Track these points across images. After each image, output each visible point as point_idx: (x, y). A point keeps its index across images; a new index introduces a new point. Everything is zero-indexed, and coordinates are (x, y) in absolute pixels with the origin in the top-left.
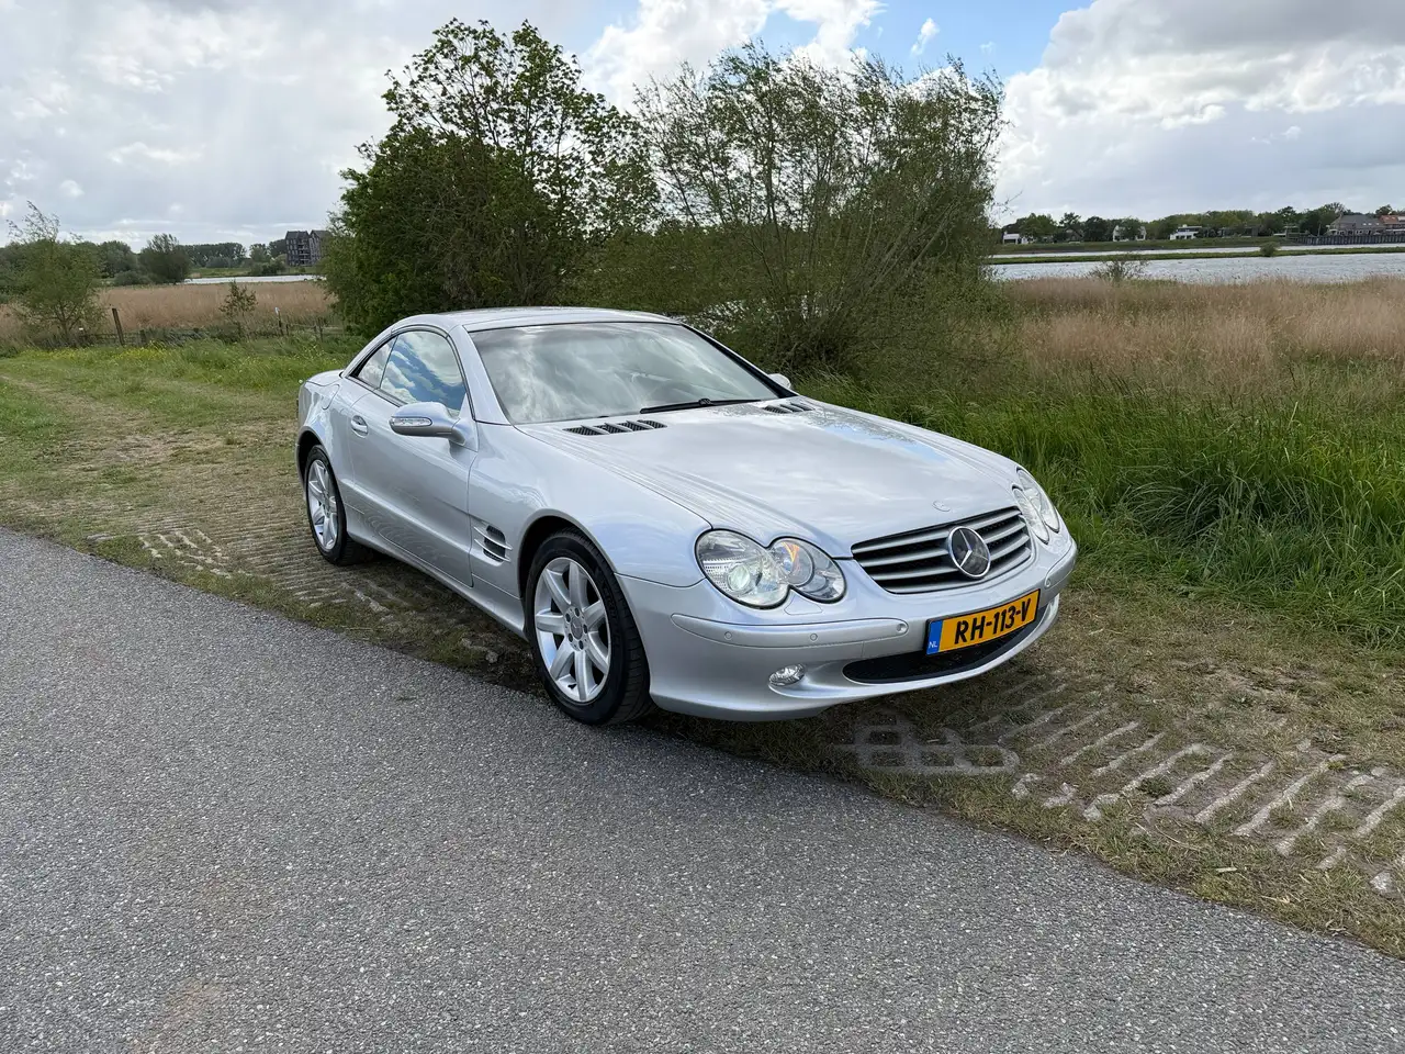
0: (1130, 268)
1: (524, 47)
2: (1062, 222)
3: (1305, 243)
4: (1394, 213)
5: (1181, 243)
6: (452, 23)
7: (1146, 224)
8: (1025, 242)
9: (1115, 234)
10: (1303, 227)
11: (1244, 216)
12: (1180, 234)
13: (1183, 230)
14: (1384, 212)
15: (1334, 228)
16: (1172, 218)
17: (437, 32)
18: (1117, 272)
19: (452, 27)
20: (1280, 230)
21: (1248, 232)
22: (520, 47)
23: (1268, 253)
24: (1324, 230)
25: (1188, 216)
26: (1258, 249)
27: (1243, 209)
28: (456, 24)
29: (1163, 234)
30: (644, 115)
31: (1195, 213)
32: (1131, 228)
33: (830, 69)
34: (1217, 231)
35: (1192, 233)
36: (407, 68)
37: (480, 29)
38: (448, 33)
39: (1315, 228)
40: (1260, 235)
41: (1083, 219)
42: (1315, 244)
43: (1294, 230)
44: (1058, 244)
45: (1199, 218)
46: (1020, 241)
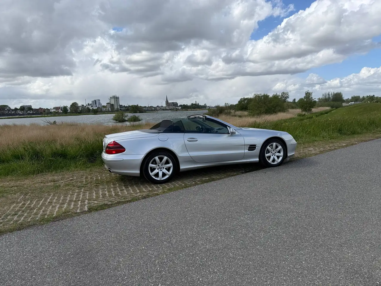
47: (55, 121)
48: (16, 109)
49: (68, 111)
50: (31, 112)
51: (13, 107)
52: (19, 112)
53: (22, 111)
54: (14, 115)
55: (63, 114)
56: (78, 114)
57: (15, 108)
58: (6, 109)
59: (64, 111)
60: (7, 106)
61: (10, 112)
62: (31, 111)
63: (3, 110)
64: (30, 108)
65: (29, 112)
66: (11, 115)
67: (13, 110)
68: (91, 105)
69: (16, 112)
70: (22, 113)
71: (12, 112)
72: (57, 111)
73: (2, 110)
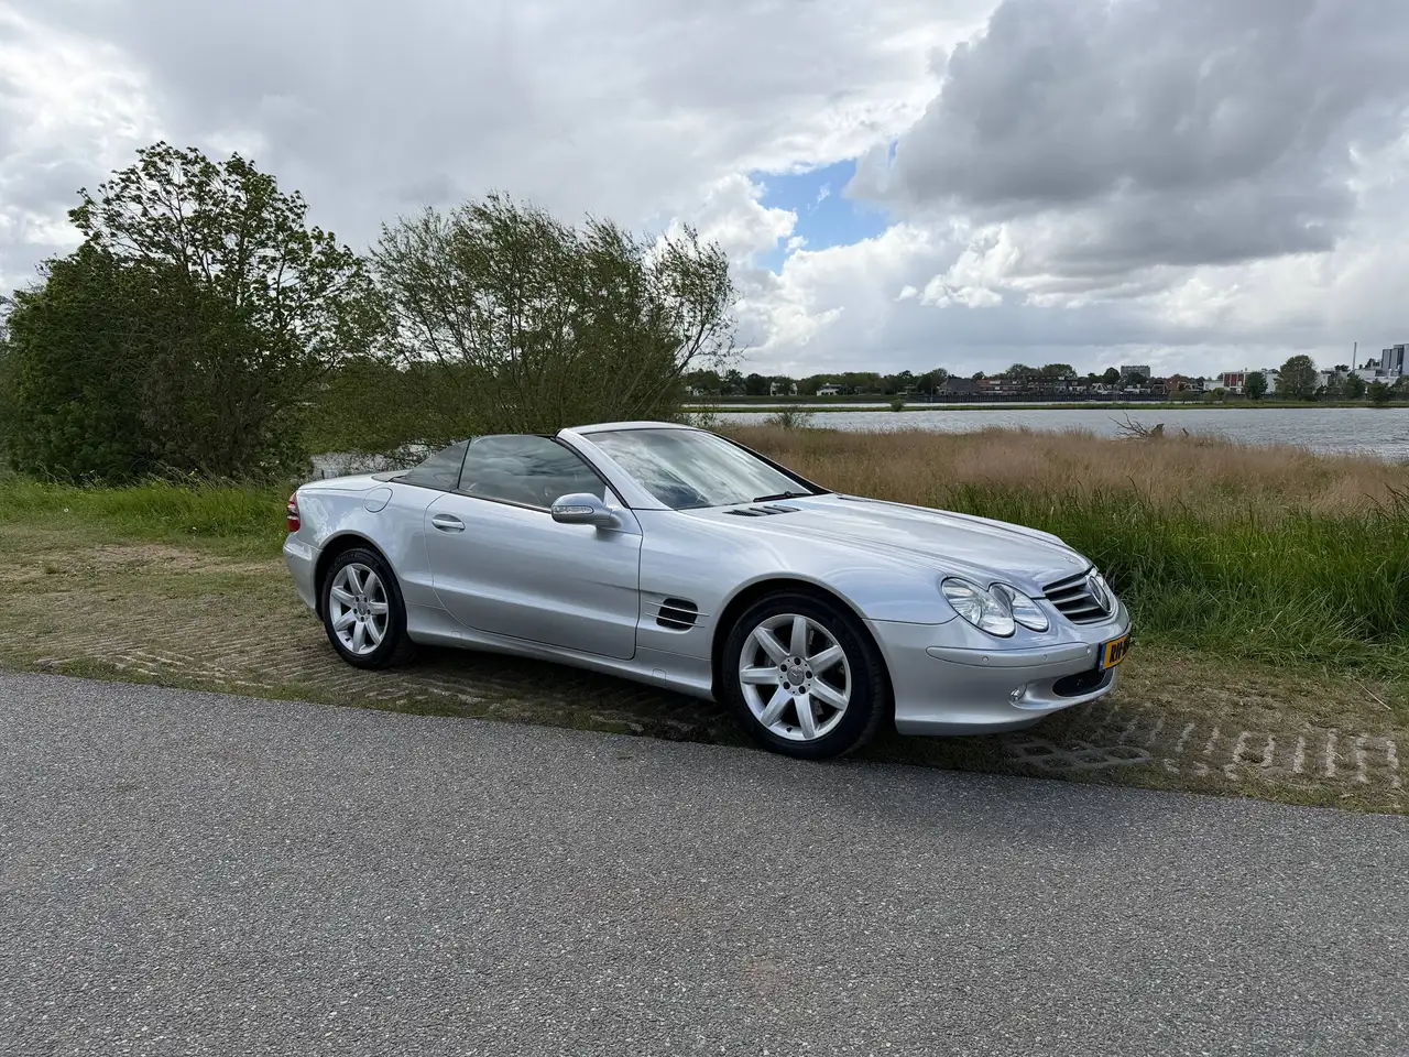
0: (797, 418)
1: (239, 178)
2: (727, 377)
3: (923, 402)
4: (986, 378)
5: (826, 399)
6: (158, 145)
7: (796, 382)
8: (696, 393)
9: (772, 389)
10: (920, 389)
11: (872, 377)
12: (825, 391)
13: (827, 388)
14: (979, 376)
15: (943, 389)
16: (817, 376)
17: (142, 152)
18: (787, 422)
19: (159, 150)
20: (902, 390)
21: (878, 391)
22: (234, 177)
23: (898, 409)
24: (935, 391)
25: (829, 376)
26: (889, 405)
27: (871, 372)
28: (164, 147)
29: (811, 389)
30: (390, 255)
31: (834, 373)
32: (785, 384)
33: (566, 226)
34: (855, 389)
35: (834, 391)
36: (103, 186)
37: (191, 156)
38: (154, 155)
39: (929, 388)
40: (887, 393)
41: (745, 375)
42: (929, 402)
43: (913, 390)
44: (726, 396)
45: (837, 377)
46: (692, 392)
47: (1160, 427)
48: (1093, 378)
49: (1268, 391)
50: (1138, 391)
51: (1082, 373)
52: (1099, 388)
53: (1109, 386)
54: (1081, 396)
55: (1246, 400)
56: (1303, 401)
57: (1091, 374)
58: (1060, 378)
59: (1250, 390)
60: (1068, 367)
61: (1071, 388)
62: (1138, 386)
63: (1052, 381)
64: (1138, 376)
65: (1129, 389)
66: (1074, 397)
67: (1081, 381)
68: (1379, 368)
69: (1088, 389)
70: (1106, 392)
71: (1078, 388)
72: (1228, 389)
73: (1048, 382)
